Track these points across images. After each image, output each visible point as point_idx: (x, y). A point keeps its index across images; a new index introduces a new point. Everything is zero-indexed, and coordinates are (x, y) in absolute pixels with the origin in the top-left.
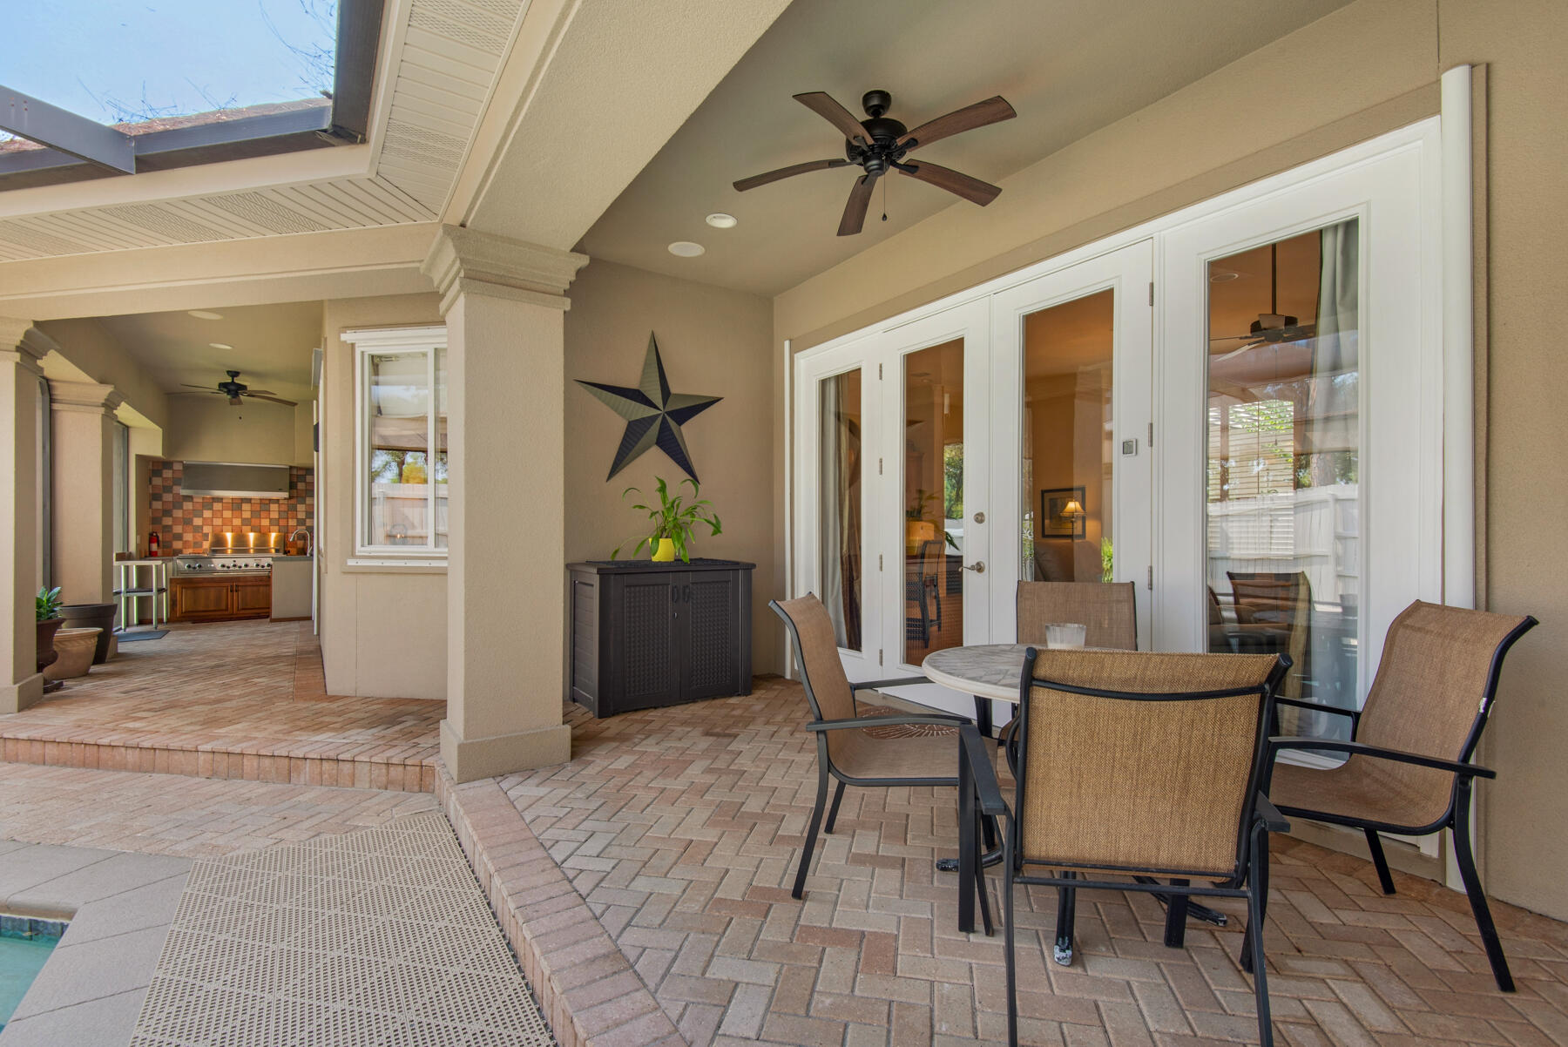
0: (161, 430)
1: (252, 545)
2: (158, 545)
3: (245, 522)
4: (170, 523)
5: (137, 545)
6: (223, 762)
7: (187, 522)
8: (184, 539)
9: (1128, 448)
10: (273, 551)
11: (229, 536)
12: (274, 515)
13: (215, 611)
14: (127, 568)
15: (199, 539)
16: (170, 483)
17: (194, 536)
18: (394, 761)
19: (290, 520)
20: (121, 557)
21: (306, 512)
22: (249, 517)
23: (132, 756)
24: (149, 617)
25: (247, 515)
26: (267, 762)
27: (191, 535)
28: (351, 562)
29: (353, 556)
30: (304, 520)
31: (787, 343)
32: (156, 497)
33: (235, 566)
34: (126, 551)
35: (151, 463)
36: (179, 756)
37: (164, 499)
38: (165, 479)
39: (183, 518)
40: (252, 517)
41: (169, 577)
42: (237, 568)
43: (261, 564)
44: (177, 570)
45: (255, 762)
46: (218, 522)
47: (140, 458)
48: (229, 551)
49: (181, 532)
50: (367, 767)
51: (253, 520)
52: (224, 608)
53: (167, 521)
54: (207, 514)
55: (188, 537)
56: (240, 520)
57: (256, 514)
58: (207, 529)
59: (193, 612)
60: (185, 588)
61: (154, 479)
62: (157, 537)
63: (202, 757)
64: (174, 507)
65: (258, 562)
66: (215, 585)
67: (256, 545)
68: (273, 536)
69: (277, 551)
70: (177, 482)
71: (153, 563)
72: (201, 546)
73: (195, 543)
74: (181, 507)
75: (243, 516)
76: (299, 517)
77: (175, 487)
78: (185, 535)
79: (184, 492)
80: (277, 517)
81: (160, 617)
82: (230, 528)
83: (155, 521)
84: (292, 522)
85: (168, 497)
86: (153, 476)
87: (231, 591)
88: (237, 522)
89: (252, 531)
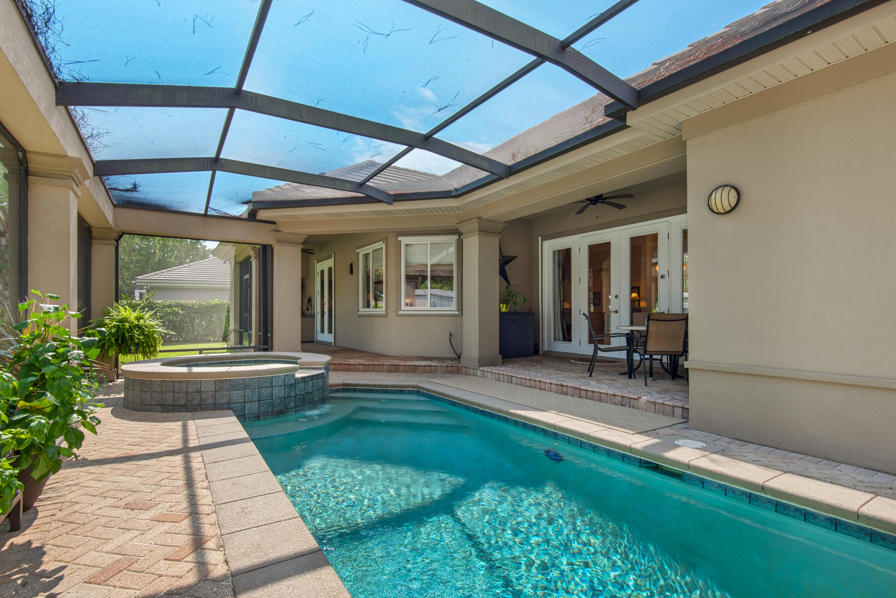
6: (393, 368)
9: (662, 277)
18: (449, 365)
23: (360, 367)
26: (407, 367)
28: (400, 312)
29: (401, 310)
31: (540, 238)
36: (377, 367)
45: (403, 368)
50: (440, 368)
63: (385, 367)
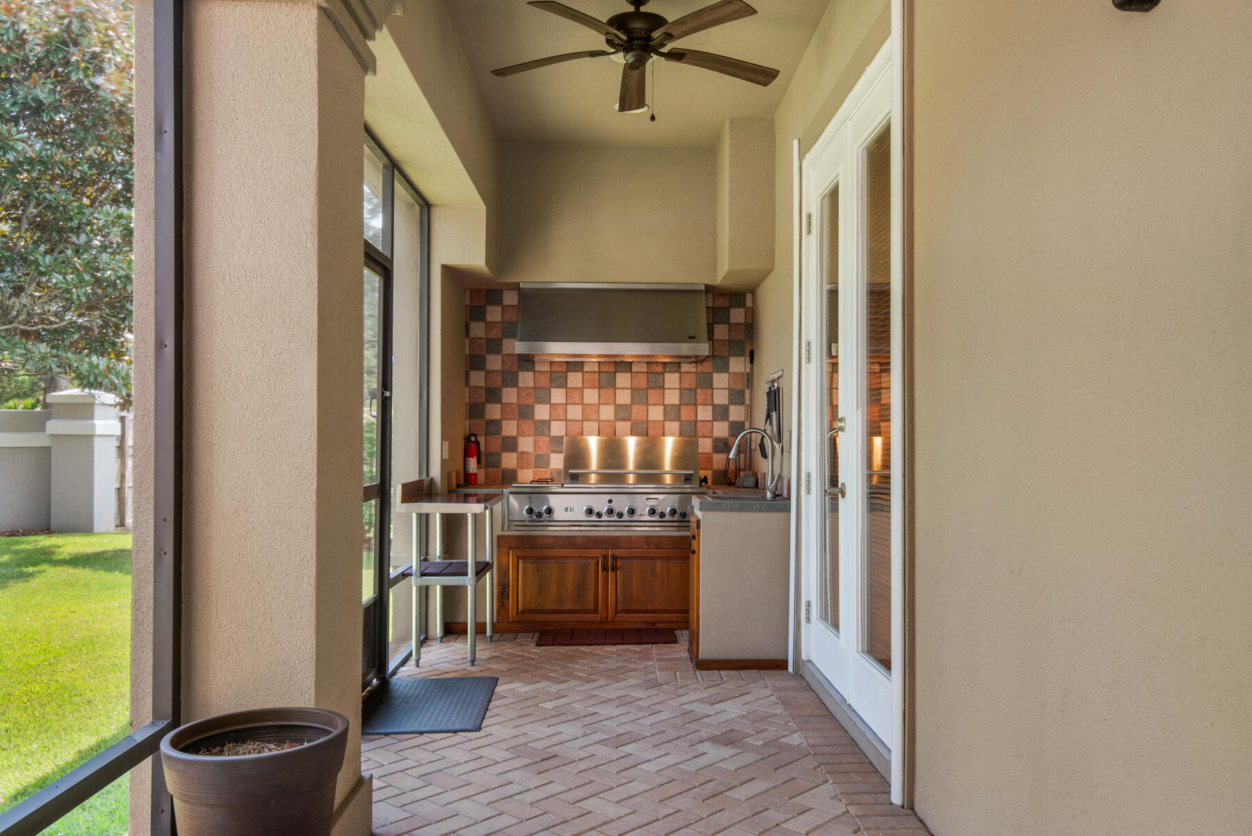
0: (485, 207)
1: (631, 466)
2: (479, 462)
3: (621, 413)
4: (497, 416)
5: (443, 462)
7: (525, 413)
8: (520, 450)
11: (593, 443)
12: (672, 398)
13: (574, 611)
14: (424, 520)
15: (544, 449)
16: (496, 333)
17: (536, 444)
19: (699, 408)
20: (417, 492)
21: (730, 390)
22: (629, 402)
24: (461, 620)
25: (624, 397)
27: (530, 440)
30: (726, 409)
32: (476, 362)
33: (610, 511)
34: (424, 477)
35: (468, 292)
37: (489, 366)
38: (490, 326)
39: (518, 405)
40: (632, 402)
41: (498, 532)
42: (615, 518)
44: (508, 520)
46: (575, 412)
47: (446, 269)
48: (593, 478)
49: (514, 433)
51: (634, 409)
52: (590, 606)
53: (494, 411)
54: (558, 396)
55: (526, 444)
56: (612, 408)
57: (639, 395)
58: (557, 429)
59: (535, 611)
60: (524, 558)
61: (472, 324)
62: (477, 443)
64: (506, 384)
66: (574, 552)
67: (638, 464)
68: (669, 445)
70: (510, 331)
71: (471, 509)
72: (547, 464)
73: (538, 457)
74: (513, 382)
75: (618, 401)
76: (716, 401)
77: (506, 342)
78: (521, 440)
79: (520, 347)
80: (677, 401)
81: (480, 620)
82: (595, 425)
83: (475, 411)
84: (704, 413)
85: (494, 363)
86: (472, 319)
87: (605, 569)
88: (607, 413)
89: (632, 435)
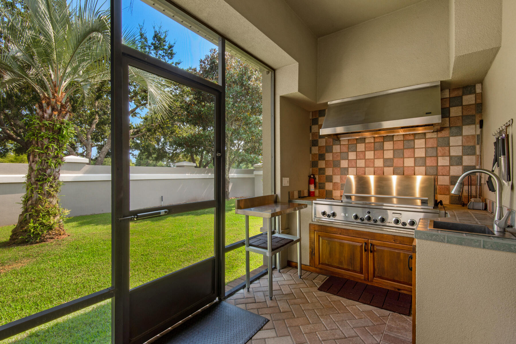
2: (315, 187)
3: (388, 163)
4: (324, 166)
5: (283, 187)
7: (336, 164)
8: (334, 182)
10: (419, 202)
11: (372, 179)
12: (420, 153)
13: (348, 270)
17: (341, 179)
19: (440, 158)
22: (392, 157)
25: (389, 155)
27: (339, 177)
30: (460, 158)
32: (314, 143)
33: (369, 218)
34: (273, 194)
35: (311, 113)
37: (320, 145)
38: (320, 126)
39: (333, 161)
40: (394, 157)
42: (372, 222)
43: (402, 220)
44: (314, 216)
46: (361, 163)
47: (282, 98)
49: (331, 174)
51: (395, 160)
53: (322, 164)
54: (352, 156)
55: (337, 179)
56: (382, 160)
57: (398, 153)
58: (352, 172)
59: (328, 265)
60: (322, 237)
61: (313, 127)
62: (315, 178)
64: (327, 152)
65: (397, 216)
67: (399, 193)
68: (419, 180)
69: (424, 202)
73: (342, 185)
74: (331, 151)
75: (385, 157)
76: (453, 154)
78: (334, 177)
80: (423, 155)
82: (372, 169)
83: (314, 164)
85: (322, 142)
86: (312, 124)
87: (365, 250)
88: (379, 163)
89: (394, 174)
